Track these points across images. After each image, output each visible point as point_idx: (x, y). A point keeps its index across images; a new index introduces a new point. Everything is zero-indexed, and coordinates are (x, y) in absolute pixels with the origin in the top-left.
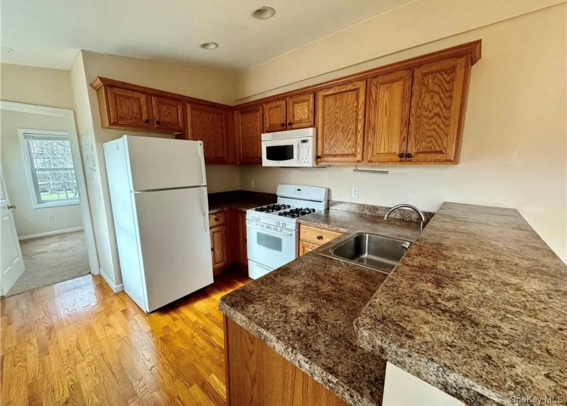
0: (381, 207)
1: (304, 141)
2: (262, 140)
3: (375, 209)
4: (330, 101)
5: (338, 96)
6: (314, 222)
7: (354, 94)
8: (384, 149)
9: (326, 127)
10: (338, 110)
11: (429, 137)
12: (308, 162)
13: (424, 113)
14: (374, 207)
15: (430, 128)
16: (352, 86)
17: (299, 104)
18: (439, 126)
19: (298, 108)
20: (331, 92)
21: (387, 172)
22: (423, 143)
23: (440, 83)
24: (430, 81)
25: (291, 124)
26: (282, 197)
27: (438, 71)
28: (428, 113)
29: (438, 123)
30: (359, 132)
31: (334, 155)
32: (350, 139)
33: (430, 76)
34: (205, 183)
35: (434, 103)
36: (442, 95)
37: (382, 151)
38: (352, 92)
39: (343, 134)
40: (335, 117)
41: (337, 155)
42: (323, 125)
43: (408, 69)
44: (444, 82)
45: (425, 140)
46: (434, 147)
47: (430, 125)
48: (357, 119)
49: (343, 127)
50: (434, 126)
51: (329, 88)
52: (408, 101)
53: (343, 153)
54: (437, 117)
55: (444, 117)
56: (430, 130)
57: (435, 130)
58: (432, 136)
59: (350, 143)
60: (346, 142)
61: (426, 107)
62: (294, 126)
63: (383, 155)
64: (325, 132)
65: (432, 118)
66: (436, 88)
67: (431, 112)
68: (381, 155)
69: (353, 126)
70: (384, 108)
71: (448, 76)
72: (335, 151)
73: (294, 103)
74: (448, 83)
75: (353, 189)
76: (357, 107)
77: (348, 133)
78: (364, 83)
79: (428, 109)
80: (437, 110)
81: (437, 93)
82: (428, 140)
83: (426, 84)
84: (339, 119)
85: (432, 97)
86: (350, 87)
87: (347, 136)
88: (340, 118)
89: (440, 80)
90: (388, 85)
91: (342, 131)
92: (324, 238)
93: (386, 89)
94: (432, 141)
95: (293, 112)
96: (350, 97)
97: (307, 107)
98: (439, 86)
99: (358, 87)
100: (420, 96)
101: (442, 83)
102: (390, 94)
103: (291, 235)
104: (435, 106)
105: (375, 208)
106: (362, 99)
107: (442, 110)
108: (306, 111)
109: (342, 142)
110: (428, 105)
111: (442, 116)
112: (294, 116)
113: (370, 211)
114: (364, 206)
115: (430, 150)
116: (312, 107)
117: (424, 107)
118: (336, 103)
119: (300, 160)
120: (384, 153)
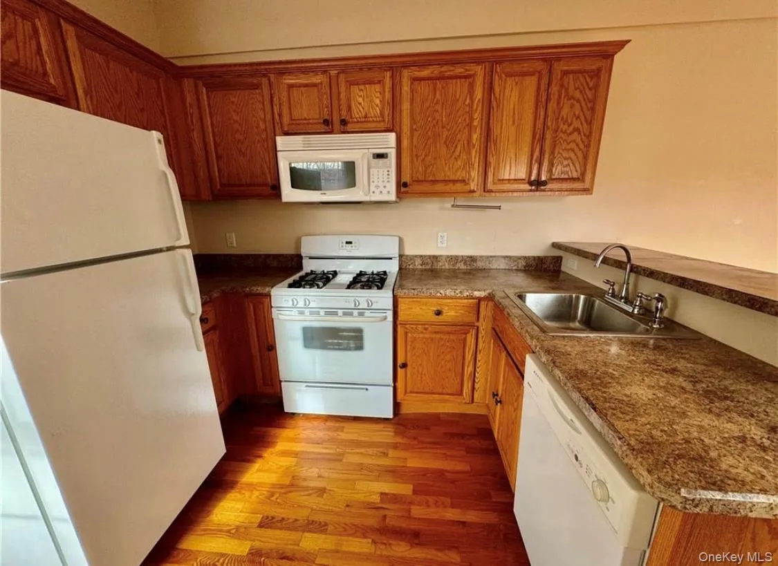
0: (481, 257)
1: (380, 156)
2: (278, 149)
3: (472, 261)
4: (424, 88)
5: (439, 84)
6: (427, 289)
7: (466, 84)
8: (510, 174)
9: (416, 134)
10: (438, 107)
11: (566, 159)
12: (389, 192)
13: (562, 126)
14: (471, 257)
15: (568, 147)
16: (462, 70)
17: (362, 87)
18: (577, 145)
19: (361, 93)
20: (425, 73)
21: (499, 208)
22: (559, 167)
23: (582, 88)
24: (572, 83)
25: (344, 122)
26: (311, 258)
27: (580, 72)
28: (566, 126)
29: (577, 141)
30: (474, 146)
31: (432, 181)
32: (459, 156)
33: (571, 76)
34: (185, 240)
35: (575, 114)
36: (583, 104)
37: (507, 177)
38: (463, 80)
39: (448, 147)
40: (434, 119)
41: (437, 181)
42: (412, 131)
43: (545, 60)
44: (586, 87)
45: (562, 163)
46: (571, 173)
47: (568, 144)
48: (470, 126)
49: (447, 138)
50: (573, 145)
51: (423, 65)
52: (543, 107)
53: (447, 179)
54: (576, 133)
55: (585, 135)
56: (568, 150)
57: (573, 150)
58: (570, 158)
59: (459, 163)
60: (452, 160)
61: (565, 117)
62: (349, 127)
63: (507, 182)
64: (415, 143)
65: (571, 134)
66: (577, 95)
67: (569, 126)
68: (505, 182)
69: (464, 136)
70: (512, 114)
71: (591, 81)
72: (434, 175)
73: (351, 83)
74: (590, 89)
75: (440, 234)
76: (471, 106)
77: (456, 146)
78: (481, 69)
79: (567, 120)
80: (576, 124)
81: (578, 101)
82: (565, 163)
83: (566, 86)
84: (440, 123)
85: (572, 106)
86: (459, 70)
87: (454, 151)
88: (442, 121)
89: (582, 85)
90: (517, 78)
91: (445, 143)
92: (444, 311)
93: (514, 84)
94: (569, 165)
95: (349, 100)
96: (459, 88)
97: (378, 94)
98: (581, 92)
99: (472, 72)
100: (558, 103)
101: (584, 88)
102: (520, 93)
103: (385, 318)
104: (574, 119)
105: (472, 259)
106: (479, 93)
107: (582, 124)
108: (378, 101)
109: (445, 161)
110: (567, 116)
111: (582, 134)
112: (349, 108)
113: (465, 264)
114: (456, 257)
115: (566, 176)
116: (388, 95)
117: (563, 118)
118: (435, 94)
119: (373, 189)
120: (509, 180)
